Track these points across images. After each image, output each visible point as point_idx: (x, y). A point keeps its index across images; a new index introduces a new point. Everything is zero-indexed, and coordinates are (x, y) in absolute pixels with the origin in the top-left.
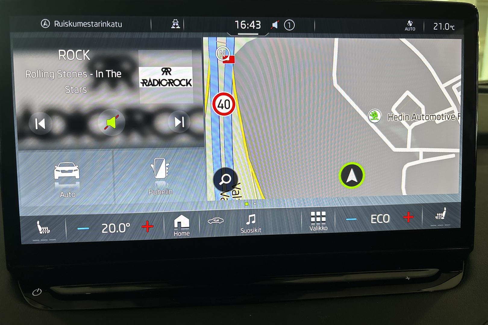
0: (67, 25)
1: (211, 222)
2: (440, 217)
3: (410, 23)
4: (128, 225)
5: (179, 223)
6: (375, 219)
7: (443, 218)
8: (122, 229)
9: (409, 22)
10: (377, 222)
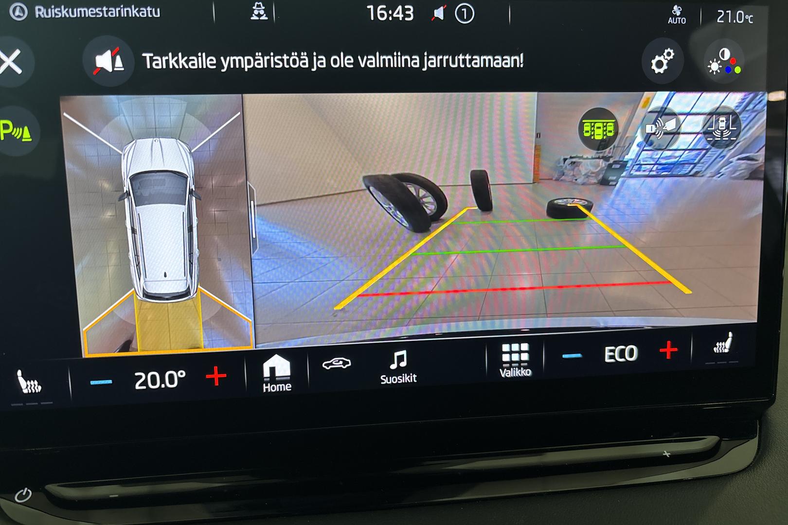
0: (58, 15)
1: (328, 365)
2: (721, 349)
3: (677, 10)
4: (182, 374)
5: (272, 370)
6: (612, 354)
7: (726, 351)
8: (171, 382)
9: (675, 7)
10: (615, 359)
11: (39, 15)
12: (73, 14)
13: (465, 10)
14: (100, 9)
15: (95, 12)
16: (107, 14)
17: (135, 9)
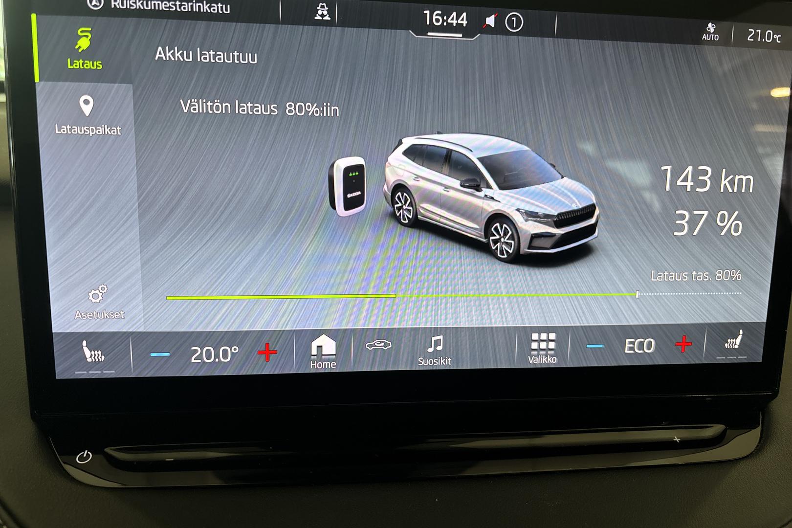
0: (133, 6)
1: (370, 346)
2: (732, 345)
3: (711, 27)
4: (235, 349)
5: (320, 347)
6: (631, 345)
7: (736, 347)
8: (225, 357)
9: (710, 25)
10: (634, 350)
11: (115, 5)
12: (147, 6)
13: (515, 19)
14: (174, 3)
15: (168, 6)
16: (180, 8)
17: (206, 5)
